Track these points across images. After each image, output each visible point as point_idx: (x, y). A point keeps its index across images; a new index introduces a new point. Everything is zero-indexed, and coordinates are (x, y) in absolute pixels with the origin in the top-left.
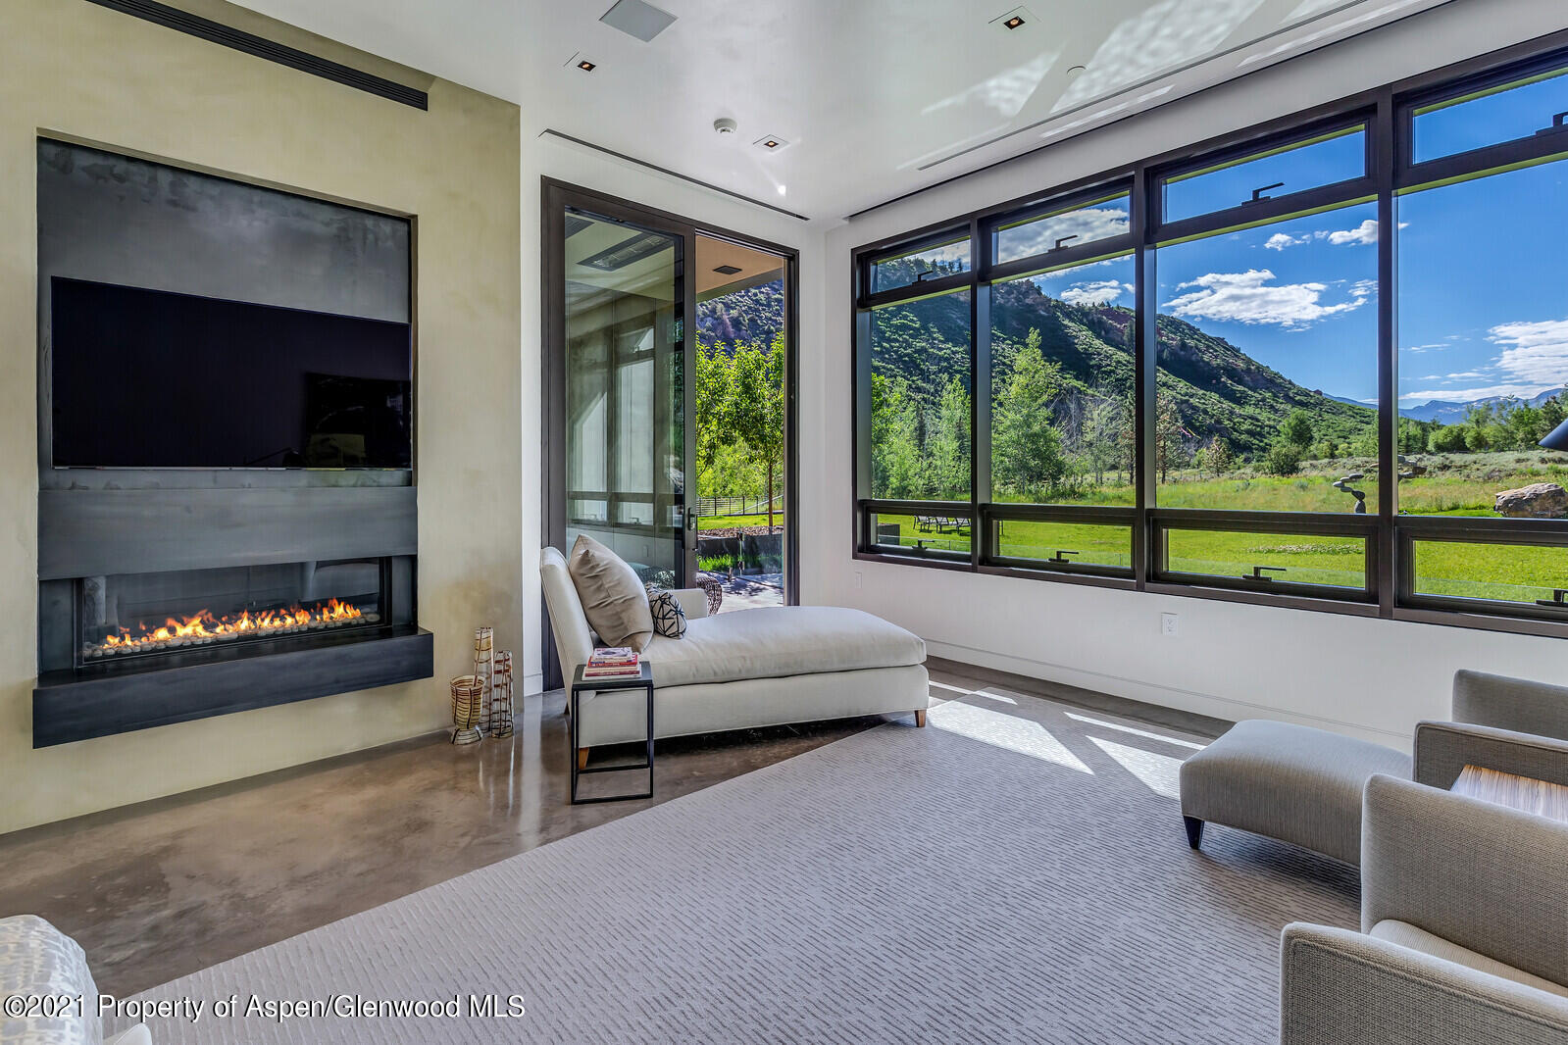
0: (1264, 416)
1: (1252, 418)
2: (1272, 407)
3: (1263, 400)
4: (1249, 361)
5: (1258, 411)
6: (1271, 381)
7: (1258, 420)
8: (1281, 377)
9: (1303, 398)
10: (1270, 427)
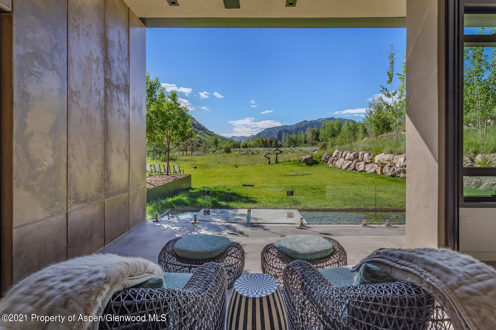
0: (202, 137)
1: (199, 138)
2: (203, 135)
3: (201, 133)
4: (198, 123)
5: (200, 136)
6: (203, 128)
7: (201, 138)
8: (205, 127)
9: (210, 133)
10: (204, 140)
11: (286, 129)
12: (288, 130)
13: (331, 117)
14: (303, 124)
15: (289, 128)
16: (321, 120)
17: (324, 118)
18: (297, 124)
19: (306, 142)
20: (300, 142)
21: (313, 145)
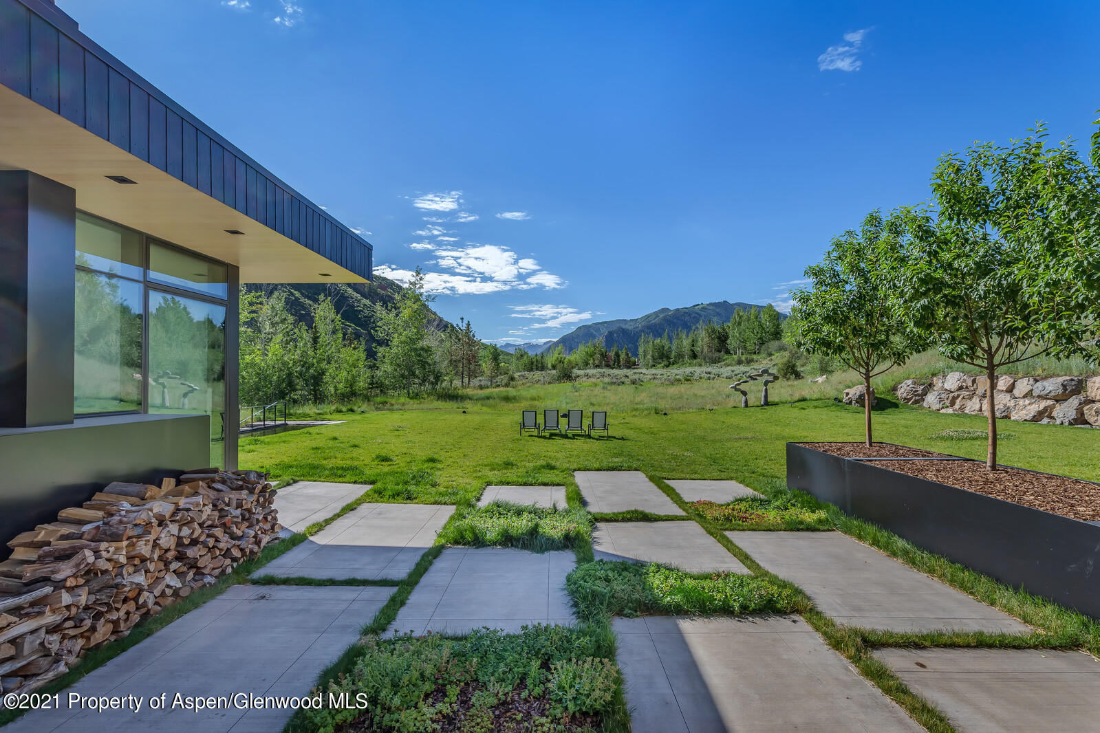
11: (624, 327)
12: (628, 330)
13: (722, 301)
14: (661, 316)
15: (631, 325)
16: (699, 307)
17: (706, 302)
18: (648, 316)
19: (694, 356)
20: (680, 356)
21: (715, 361)
